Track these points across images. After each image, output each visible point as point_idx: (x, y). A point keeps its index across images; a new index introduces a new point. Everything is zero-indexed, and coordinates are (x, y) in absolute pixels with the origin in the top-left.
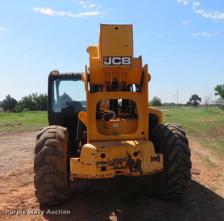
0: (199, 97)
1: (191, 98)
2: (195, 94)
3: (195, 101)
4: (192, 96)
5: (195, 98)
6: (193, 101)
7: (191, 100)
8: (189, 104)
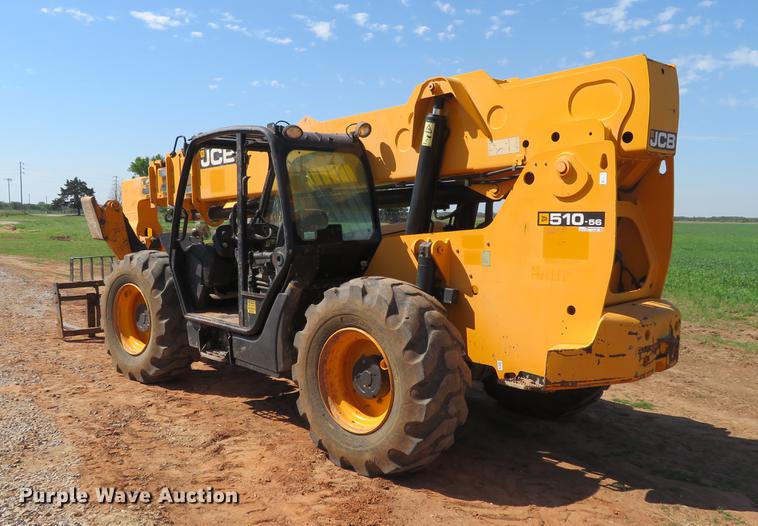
0: (89, 187)
1: (65, 188)
2: (76, 179)
3: (76, 197)
4: (69, 184)
5: (76, 188)
6: (70, 198)
7: (65, 193)
8: (57, 206)
